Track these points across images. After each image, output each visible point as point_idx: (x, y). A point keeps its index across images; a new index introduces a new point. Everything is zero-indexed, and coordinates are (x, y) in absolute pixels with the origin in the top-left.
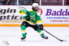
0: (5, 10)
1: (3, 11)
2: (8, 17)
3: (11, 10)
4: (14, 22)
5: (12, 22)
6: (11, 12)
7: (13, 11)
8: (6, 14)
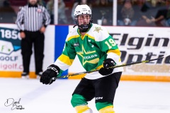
0: (141, 40)
1: (136, 42)
2: (149, 56)
3: (157, 40)
4: (163, 71)
5: (159, 72)
6: (156, 44)
7: (161, 42)
8: (144, 51)
